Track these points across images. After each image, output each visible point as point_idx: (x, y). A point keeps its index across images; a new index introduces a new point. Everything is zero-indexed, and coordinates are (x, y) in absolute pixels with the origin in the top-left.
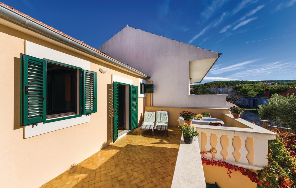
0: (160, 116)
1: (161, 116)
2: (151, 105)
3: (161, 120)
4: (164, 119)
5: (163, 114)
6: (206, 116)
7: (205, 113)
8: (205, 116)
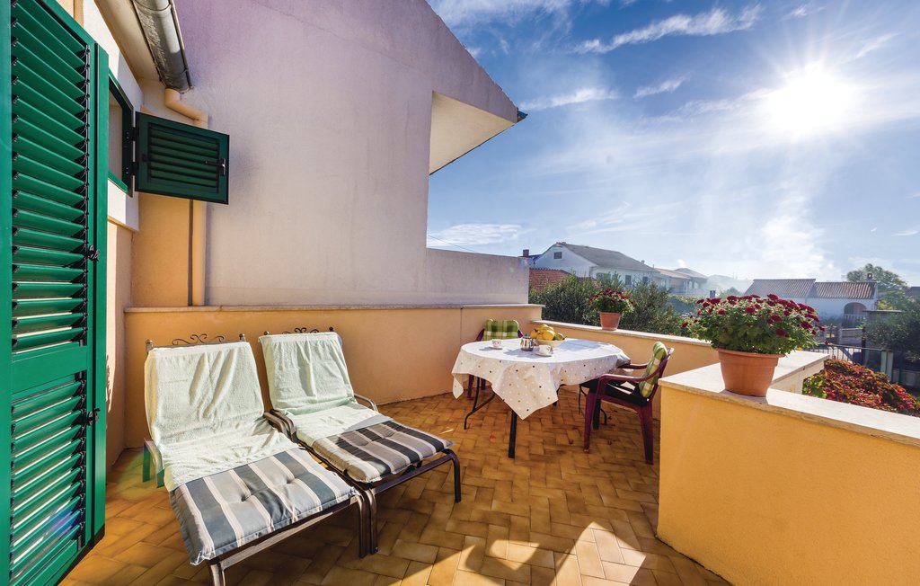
0: (296, 369)
1: (303, 365)
2: (198, 295)
3: (308, 391)
4: (326, 378)
5: (316, 349)
6: (505, 334)
7: (499, 325)
8: (498, 334)
